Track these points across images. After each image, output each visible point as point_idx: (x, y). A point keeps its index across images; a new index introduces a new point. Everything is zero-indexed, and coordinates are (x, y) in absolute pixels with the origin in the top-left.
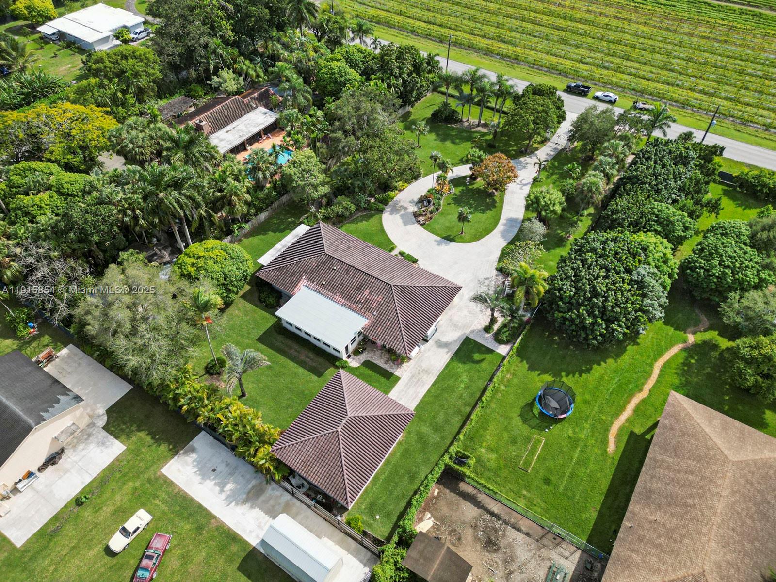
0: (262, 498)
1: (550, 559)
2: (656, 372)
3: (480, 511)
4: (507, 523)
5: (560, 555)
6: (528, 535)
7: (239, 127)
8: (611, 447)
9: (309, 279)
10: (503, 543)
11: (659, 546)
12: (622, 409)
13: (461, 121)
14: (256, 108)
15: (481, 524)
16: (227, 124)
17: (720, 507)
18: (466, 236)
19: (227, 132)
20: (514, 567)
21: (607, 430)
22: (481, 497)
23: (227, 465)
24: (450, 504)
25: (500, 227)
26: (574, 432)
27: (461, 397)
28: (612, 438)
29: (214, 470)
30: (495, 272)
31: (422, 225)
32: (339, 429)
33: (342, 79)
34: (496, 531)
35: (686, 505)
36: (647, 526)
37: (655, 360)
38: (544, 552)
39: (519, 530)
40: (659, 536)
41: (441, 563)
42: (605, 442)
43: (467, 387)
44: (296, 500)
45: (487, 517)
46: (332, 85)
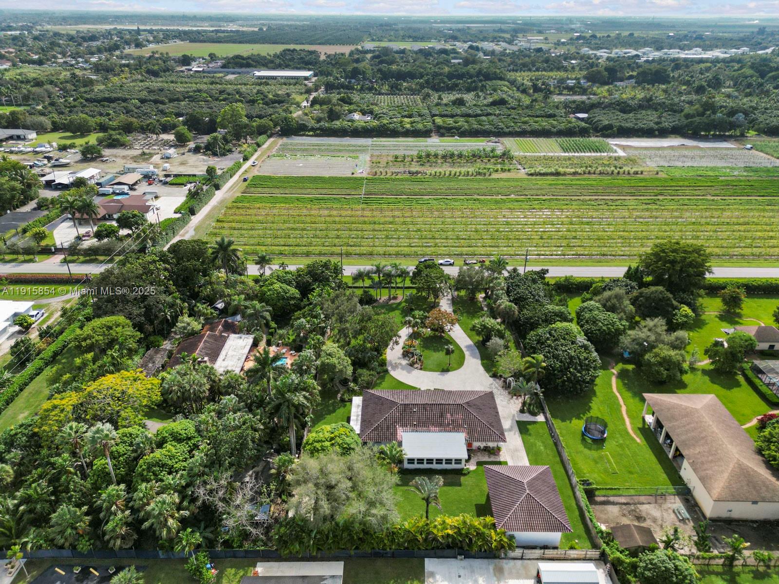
0: (506, 573)
1: (669, 508)
2: (618, 394)
3: (618, 506)
4: (635, 504)
5: (671, 503)
6: (649, 503)
7: (230, 353)
8: (638, 440)
9: (402, 426)
10: (644, 514)
11: (712, 461)
12: (623, 419)
13: (377, 300)
14: (228, 336)
15: (626, 512)
16: (218, 355)
17: (715, 429)
18: (454, 365)
19: (224, 360)
20: (660, 522)
21: (628, 433)
22: (611, 499)
23: (464, 568)
24: (602, 511)
25: (467, 353)
26: (617, 442)
27: (548, 455)
28: (635, 436)
29: (460, 576)
30: (491, 379)
31: (421, 369)
32: (528, 492)
33: (288, 295)
34: (635, 511)
35: (703, 438)
36: (699, 456)
37: (611, 388)
38: (665, 506)
39: (643, 504)
40: (708, 457)
41: (638, 534)
42: (633, 439)
43: (545, 447)
44: (526, 561)
45: (624, 507)
46: (281, 301)
